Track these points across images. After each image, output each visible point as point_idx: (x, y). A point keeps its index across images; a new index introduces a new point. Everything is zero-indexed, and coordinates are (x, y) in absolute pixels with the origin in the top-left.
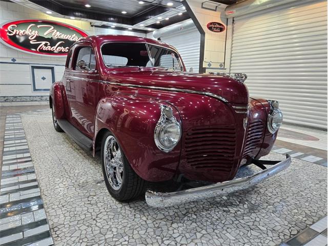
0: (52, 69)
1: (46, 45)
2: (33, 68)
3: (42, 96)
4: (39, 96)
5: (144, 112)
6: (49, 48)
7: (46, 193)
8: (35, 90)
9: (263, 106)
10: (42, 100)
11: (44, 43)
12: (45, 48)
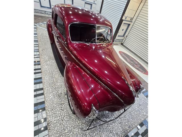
3: (45, 11)
4: (44, 11)
7: (46, 99)
8: (41, 6)
10: (45, 14)
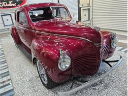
0: (10, 15)
1: (5, 4)
2: (2, 16)
5: (52, 52)
6: (7, 5)
7: (15, 86)
8: (5, 26)
9: (108, 36)
11: (4, 3)
12: (5, 6)
